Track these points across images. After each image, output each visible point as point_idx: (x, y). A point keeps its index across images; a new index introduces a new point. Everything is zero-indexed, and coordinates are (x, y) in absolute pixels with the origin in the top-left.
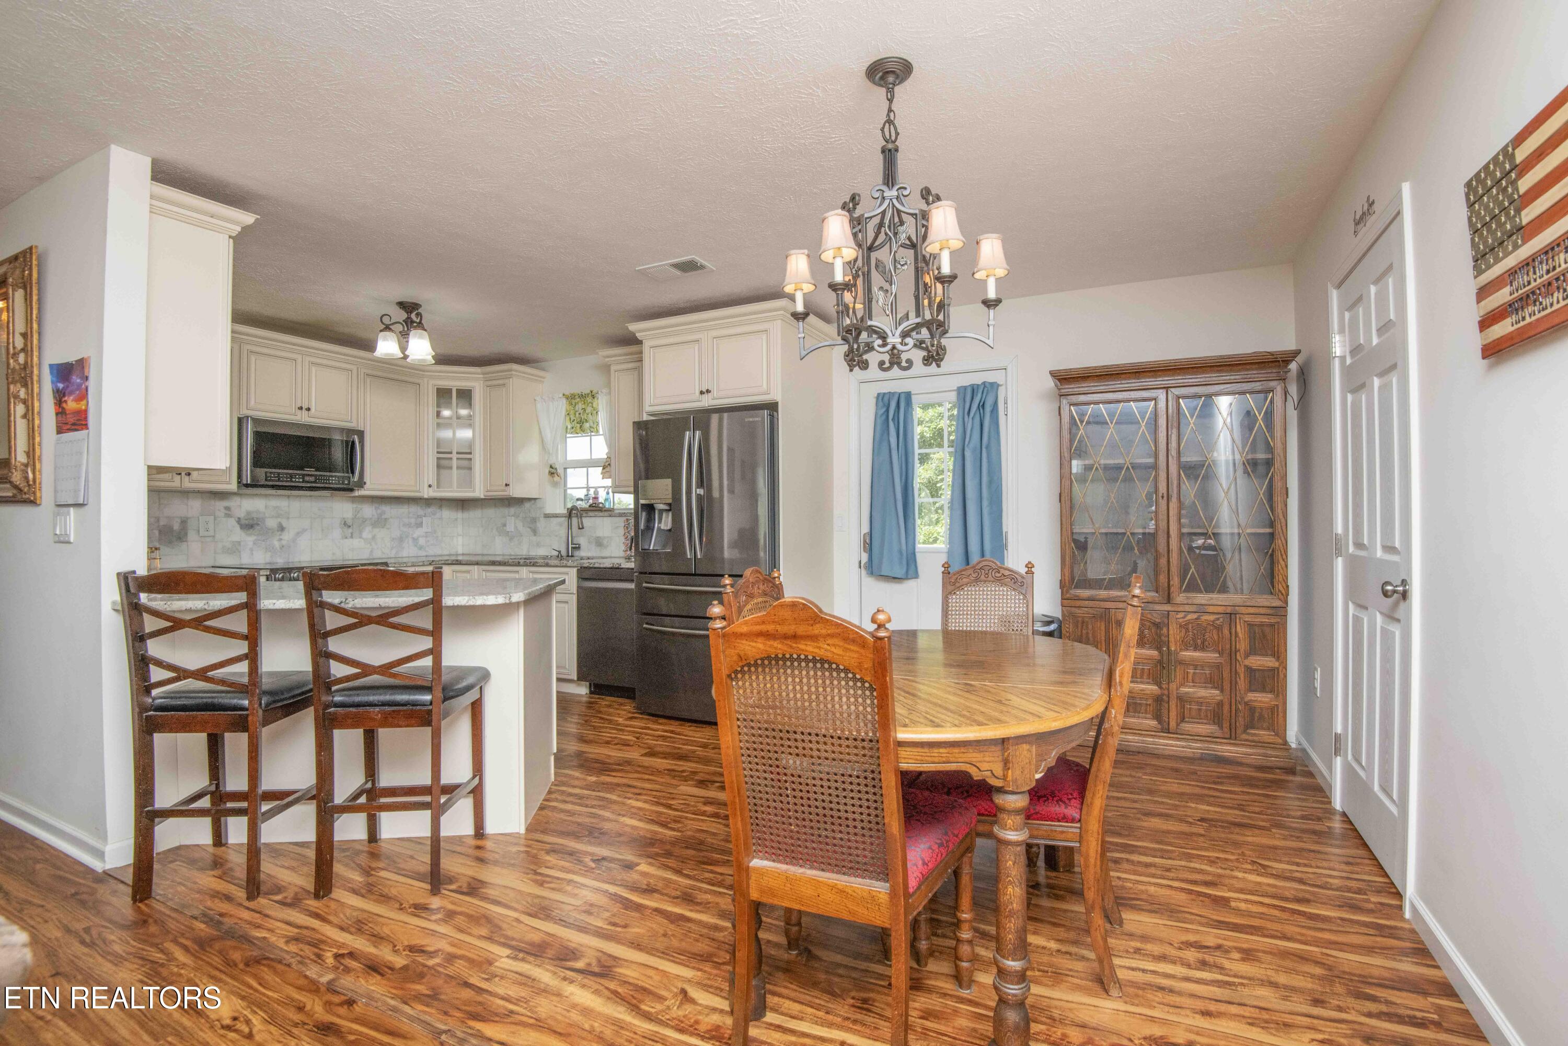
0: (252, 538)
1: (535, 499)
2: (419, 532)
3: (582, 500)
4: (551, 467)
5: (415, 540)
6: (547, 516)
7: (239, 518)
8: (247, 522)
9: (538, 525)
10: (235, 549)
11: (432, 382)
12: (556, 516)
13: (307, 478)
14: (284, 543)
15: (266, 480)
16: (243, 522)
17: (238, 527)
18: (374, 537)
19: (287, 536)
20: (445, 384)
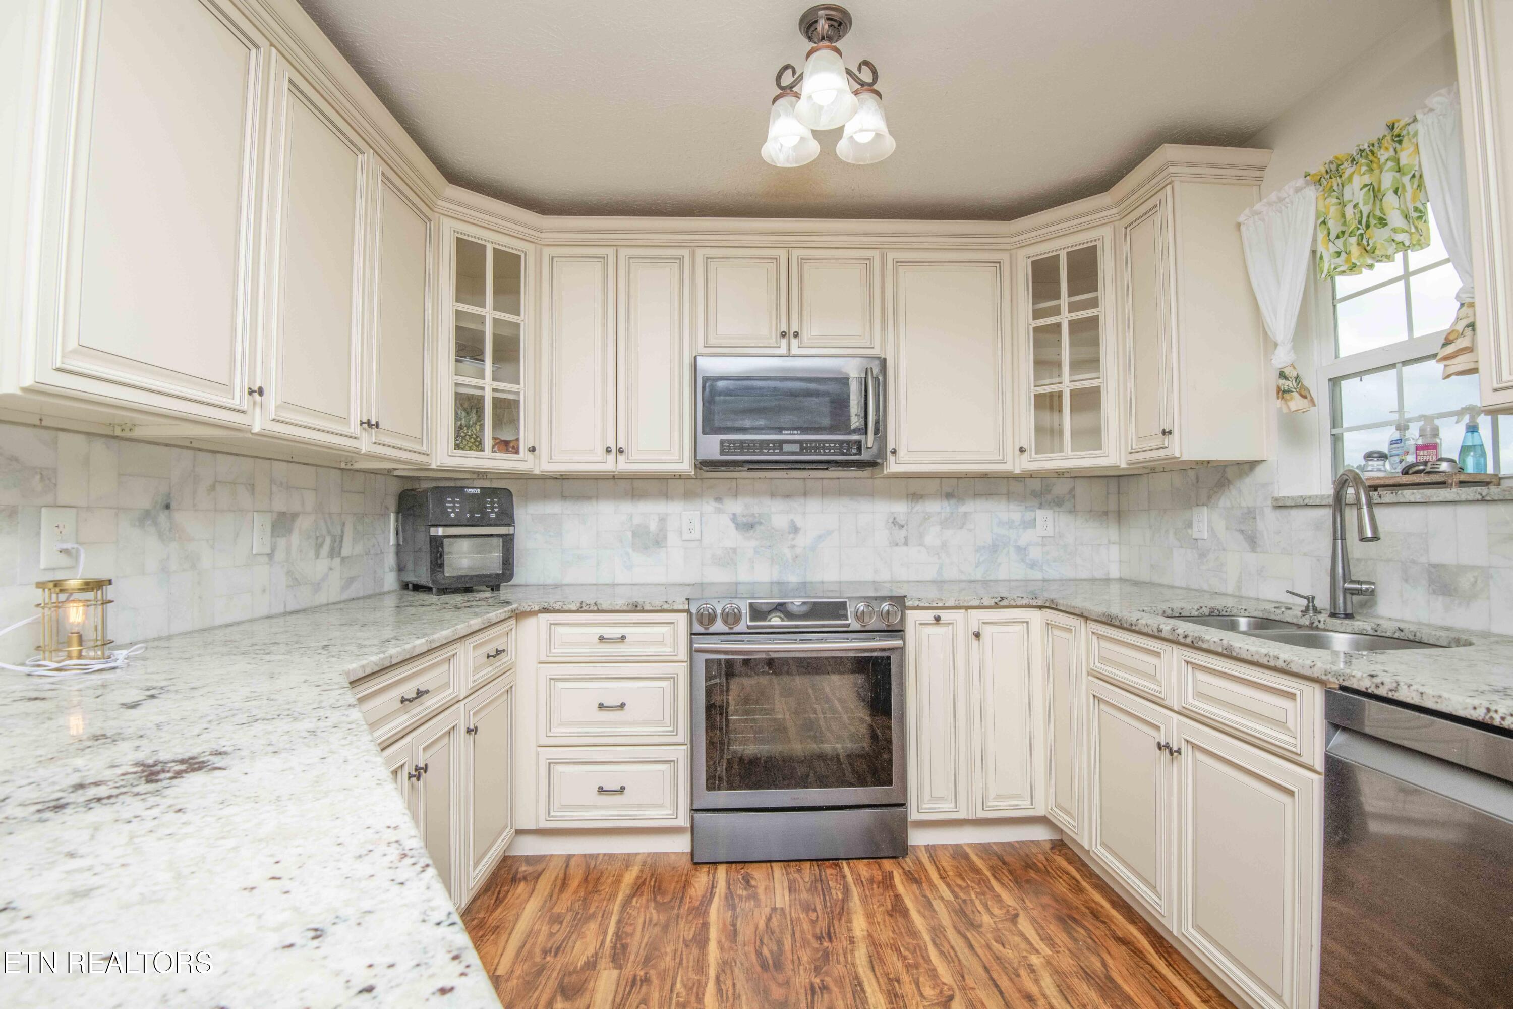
0: (754, 543)
1: (1252, 465)
2: (1027, 537)
3: (1383, 456)
4: (1282, 375)
5: (1022, 551)
6: (1281, 505)
7: (734, 514)
8: (745, 520)
9: (1260, 525)
10: (729, 558)
11: (1022, 254)
12: (1304, 504)
13: (786, 448)
14: (798, 551)
15: (722, 453)
16: (741, 519)
17: (732, 525)
18: (944, 545)
19: (802, 541)
20: (1043, 250)
